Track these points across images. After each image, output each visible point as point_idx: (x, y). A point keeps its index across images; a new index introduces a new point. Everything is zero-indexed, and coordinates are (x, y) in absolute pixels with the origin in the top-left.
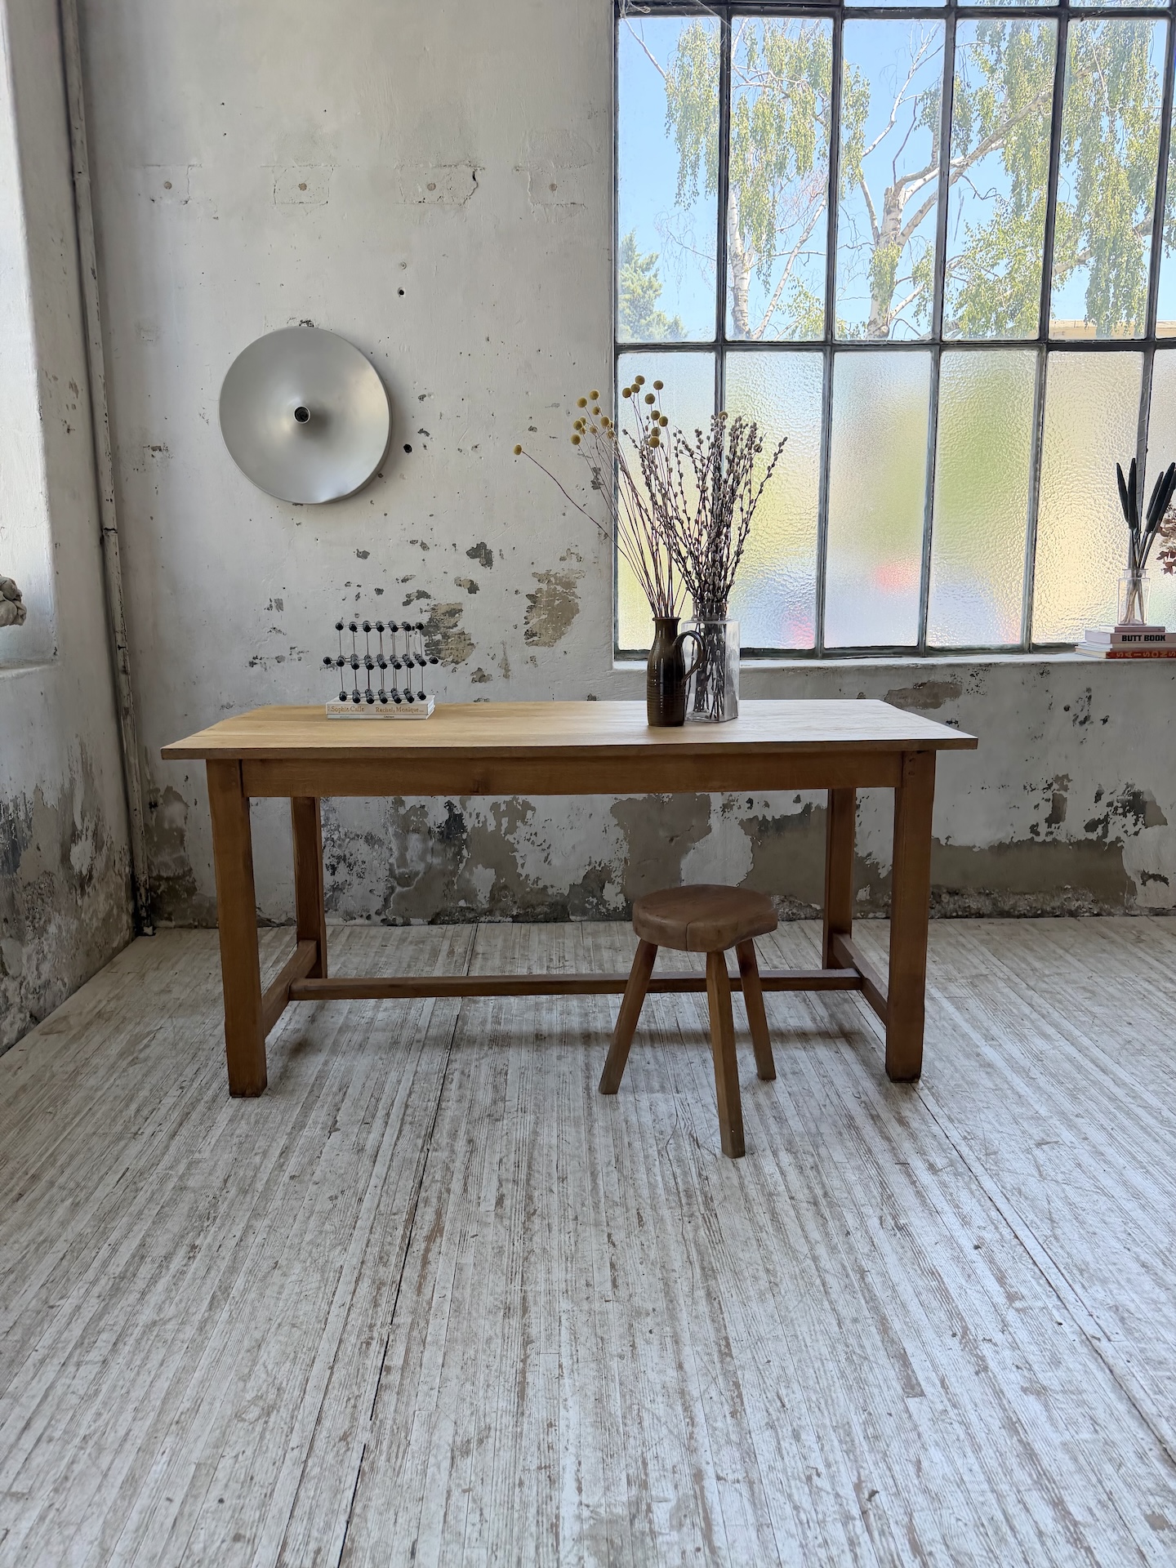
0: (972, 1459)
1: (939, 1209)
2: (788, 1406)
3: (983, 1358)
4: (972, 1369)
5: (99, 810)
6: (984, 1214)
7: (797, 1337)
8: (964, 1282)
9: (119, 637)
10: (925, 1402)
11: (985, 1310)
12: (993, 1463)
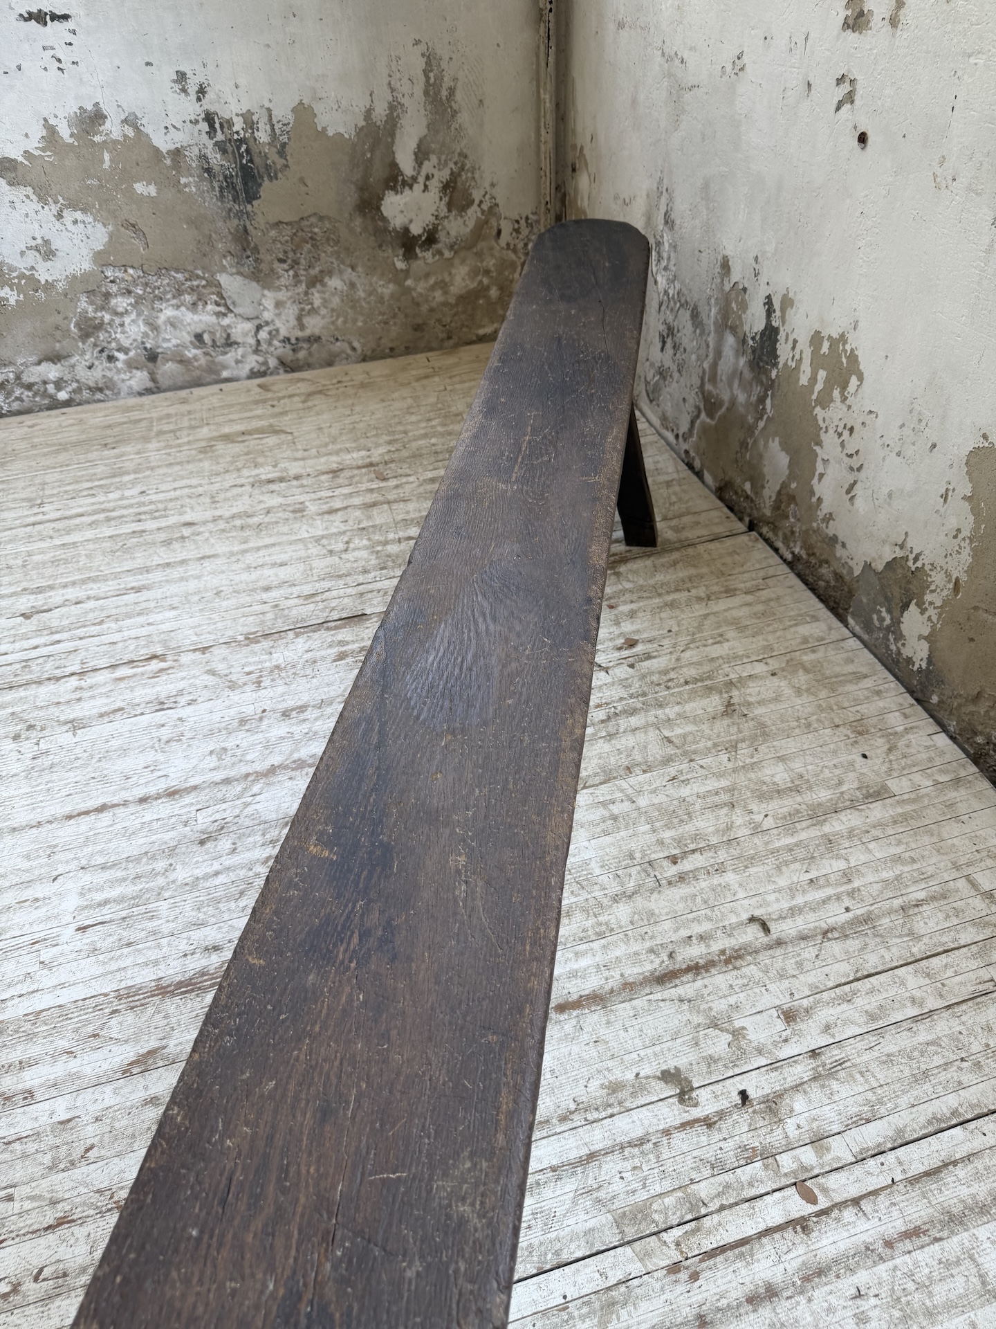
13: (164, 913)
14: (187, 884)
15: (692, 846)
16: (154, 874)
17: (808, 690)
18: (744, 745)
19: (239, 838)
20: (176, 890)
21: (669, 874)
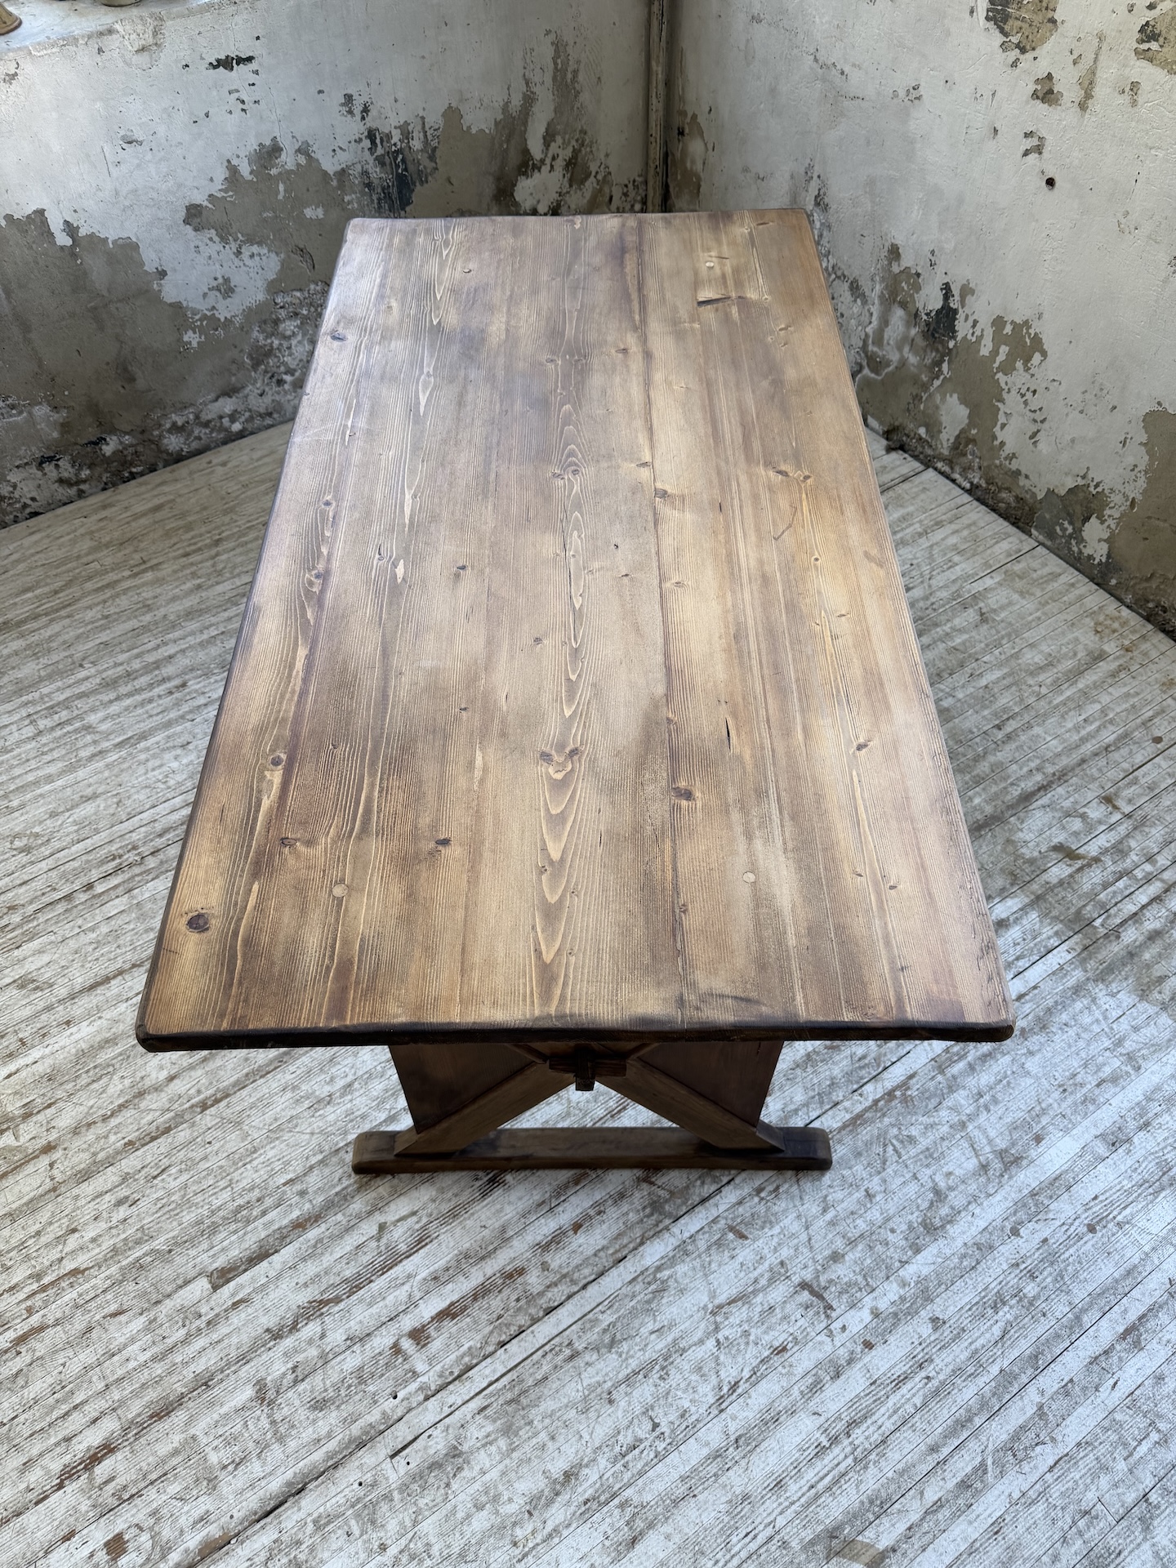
0: (143, 1358)
1: (560, 1209)
2: (155, 1182)
3: (294, 1328)
4: (271, 1325)
5: (582, 133)
6: (577, 1261)
7: (254, 1152)
8: (419, 1278)
10: (205, 1294)
11: (380, 1310)
12: (145, 1376)
15: (1005, 717)
17: (1028, 592)
18: (1004, 642)
21: (1000, 737)
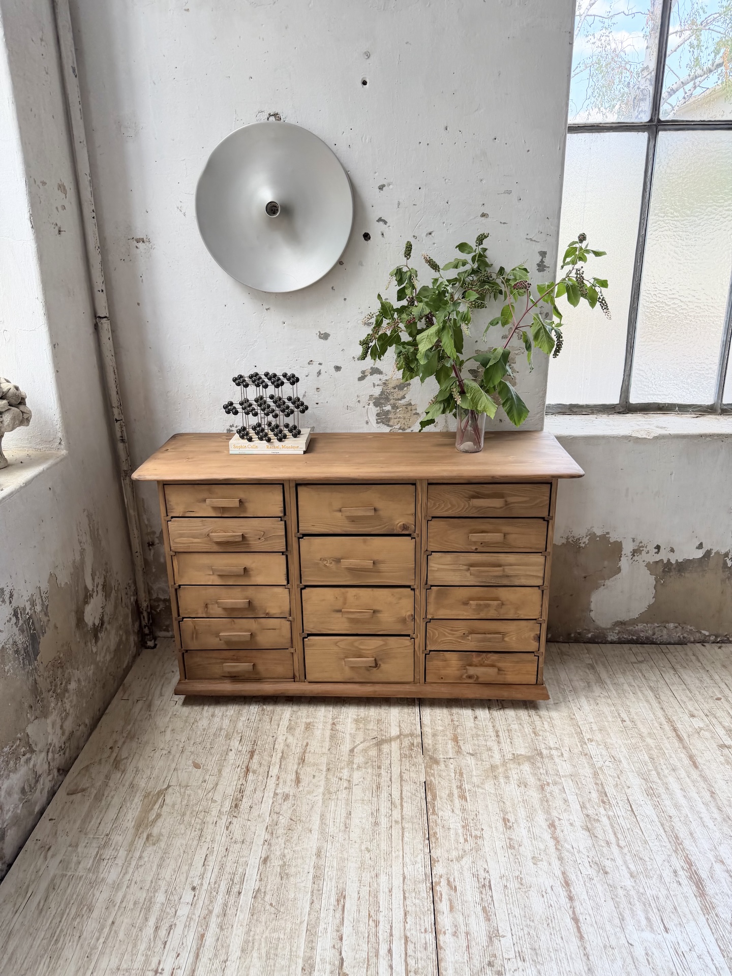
5: (106, 564)
9: (116, 411)
13: (654, 892)
14: (635, 881)
16: (627, 895)
19: (604, 857)
20: (639, 886)
